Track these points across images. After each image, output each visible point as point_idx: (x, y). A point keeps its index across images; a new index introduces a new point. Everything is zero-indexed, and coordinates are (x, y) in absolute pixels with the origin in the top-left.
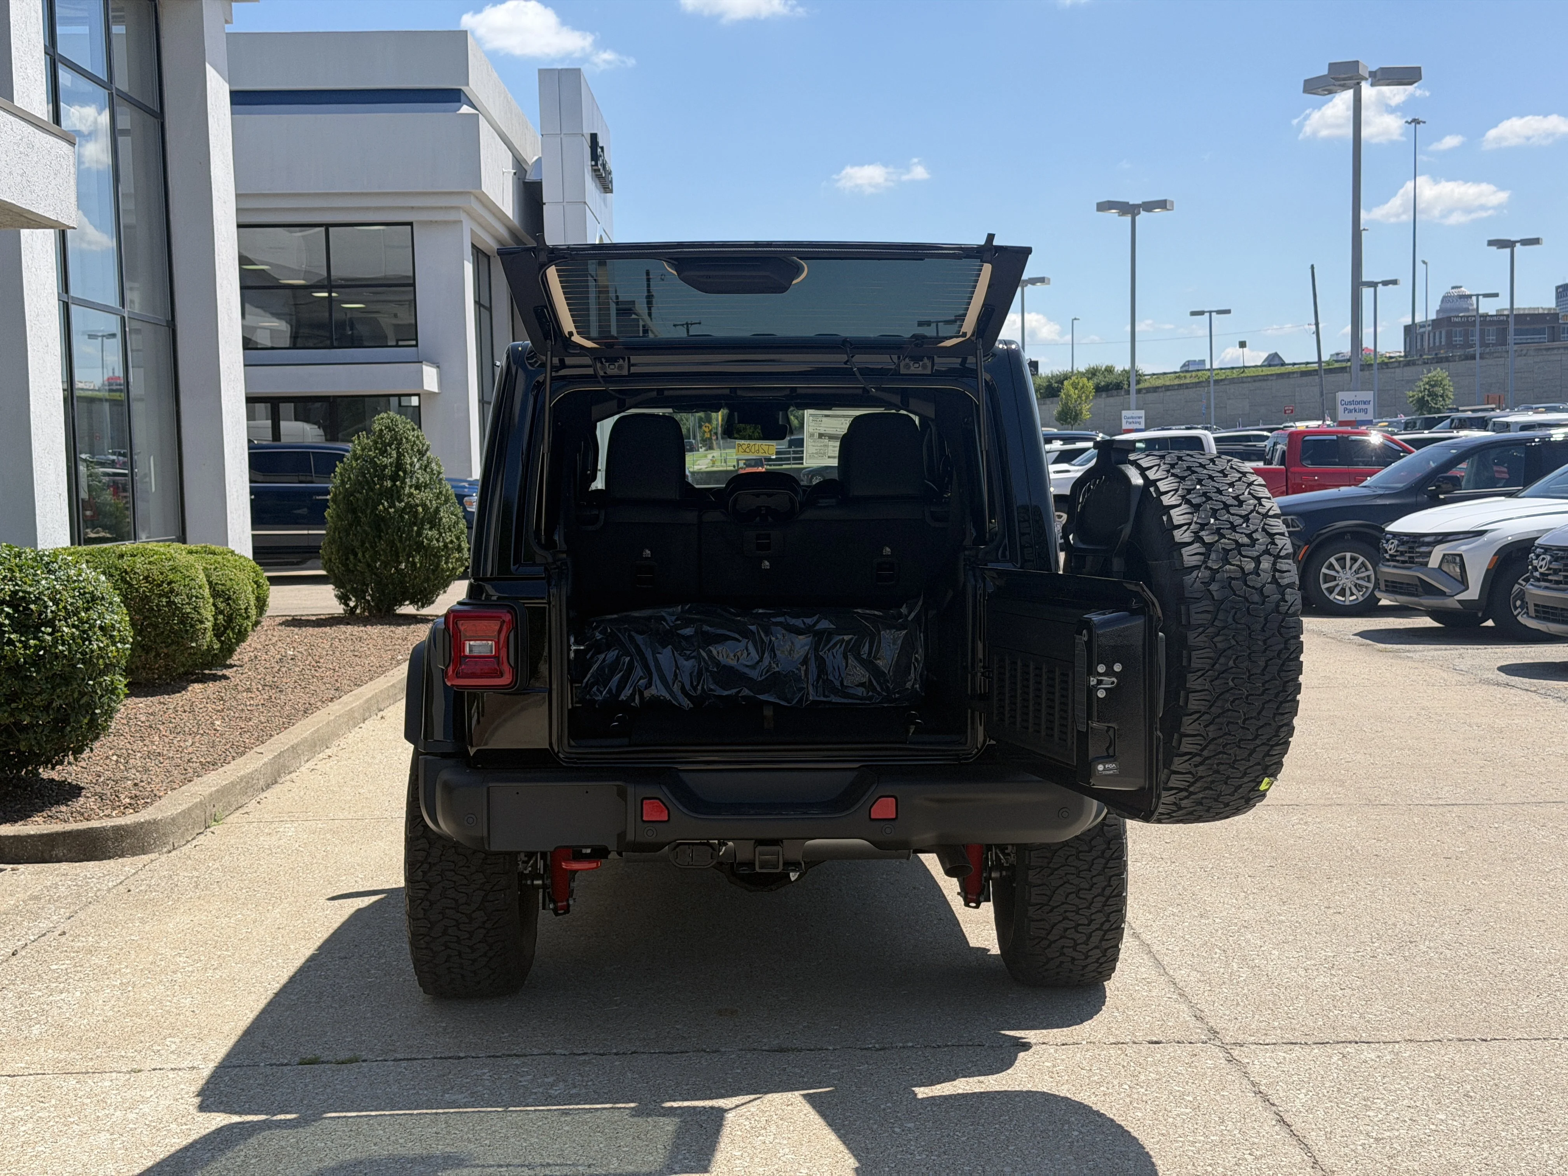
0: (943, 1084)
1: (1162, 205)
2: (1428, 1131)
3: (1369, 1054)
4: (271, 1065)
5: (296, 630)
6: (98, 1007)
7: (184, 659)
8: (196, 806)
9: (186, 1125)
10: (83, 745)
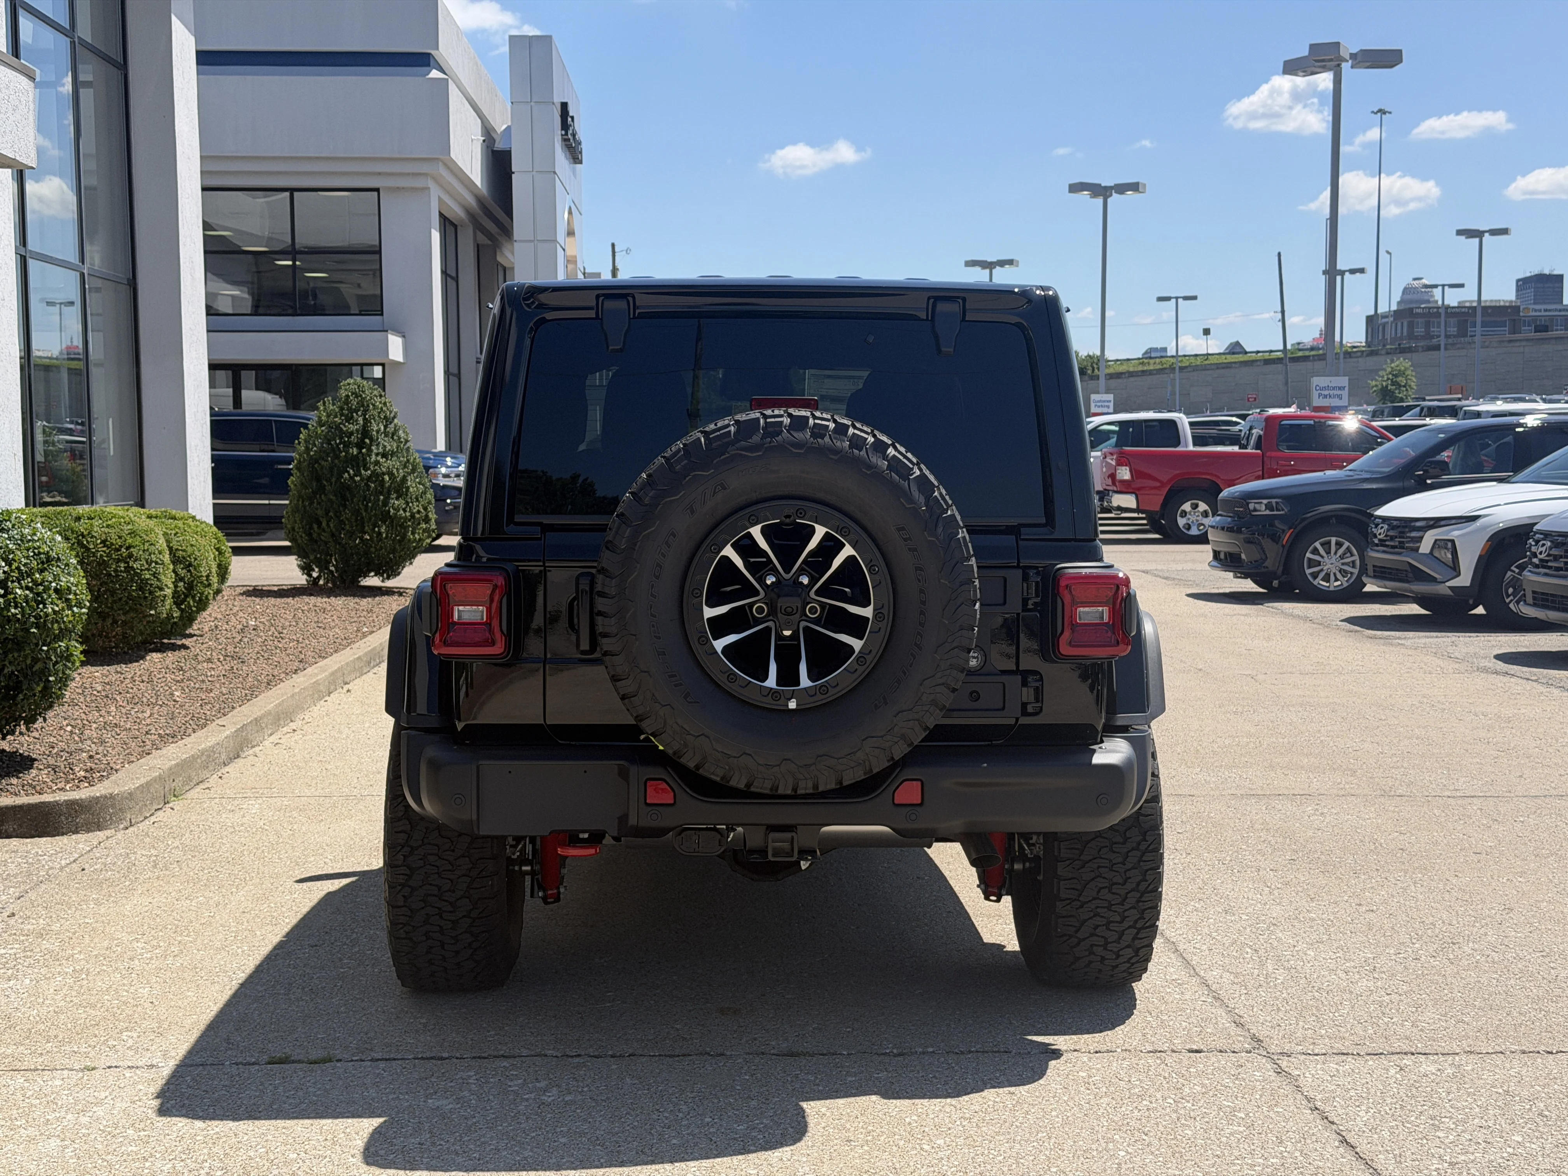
0: (971, 1095)
1: (1135, 187)
2: (1505, 1155)
3: (1428, 1066)
4: (237, 1064)
5: (257, 600)
6: (49, 997)
7: (142, 628)
8: (155, 780)
9: (144, 1131)
10: (36, 714)
